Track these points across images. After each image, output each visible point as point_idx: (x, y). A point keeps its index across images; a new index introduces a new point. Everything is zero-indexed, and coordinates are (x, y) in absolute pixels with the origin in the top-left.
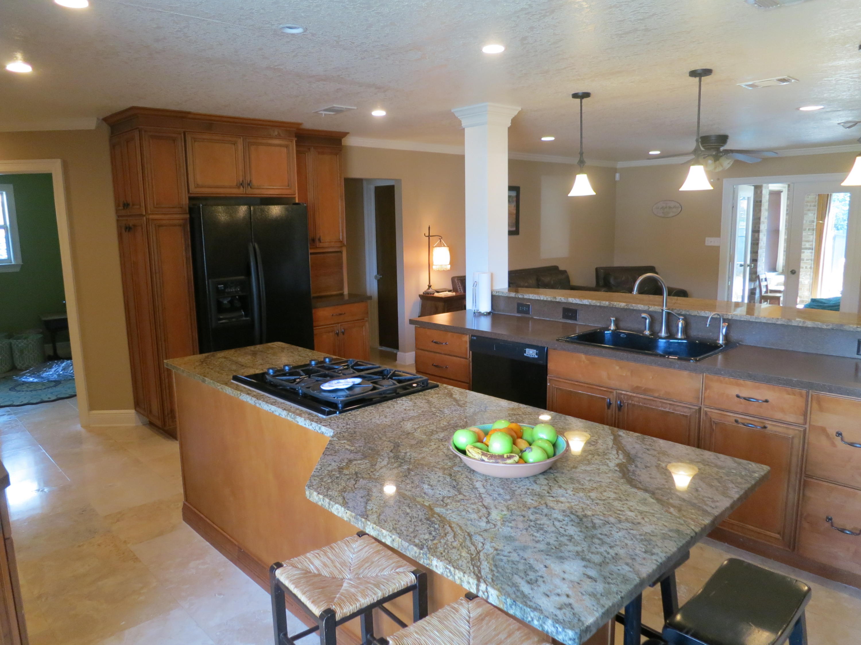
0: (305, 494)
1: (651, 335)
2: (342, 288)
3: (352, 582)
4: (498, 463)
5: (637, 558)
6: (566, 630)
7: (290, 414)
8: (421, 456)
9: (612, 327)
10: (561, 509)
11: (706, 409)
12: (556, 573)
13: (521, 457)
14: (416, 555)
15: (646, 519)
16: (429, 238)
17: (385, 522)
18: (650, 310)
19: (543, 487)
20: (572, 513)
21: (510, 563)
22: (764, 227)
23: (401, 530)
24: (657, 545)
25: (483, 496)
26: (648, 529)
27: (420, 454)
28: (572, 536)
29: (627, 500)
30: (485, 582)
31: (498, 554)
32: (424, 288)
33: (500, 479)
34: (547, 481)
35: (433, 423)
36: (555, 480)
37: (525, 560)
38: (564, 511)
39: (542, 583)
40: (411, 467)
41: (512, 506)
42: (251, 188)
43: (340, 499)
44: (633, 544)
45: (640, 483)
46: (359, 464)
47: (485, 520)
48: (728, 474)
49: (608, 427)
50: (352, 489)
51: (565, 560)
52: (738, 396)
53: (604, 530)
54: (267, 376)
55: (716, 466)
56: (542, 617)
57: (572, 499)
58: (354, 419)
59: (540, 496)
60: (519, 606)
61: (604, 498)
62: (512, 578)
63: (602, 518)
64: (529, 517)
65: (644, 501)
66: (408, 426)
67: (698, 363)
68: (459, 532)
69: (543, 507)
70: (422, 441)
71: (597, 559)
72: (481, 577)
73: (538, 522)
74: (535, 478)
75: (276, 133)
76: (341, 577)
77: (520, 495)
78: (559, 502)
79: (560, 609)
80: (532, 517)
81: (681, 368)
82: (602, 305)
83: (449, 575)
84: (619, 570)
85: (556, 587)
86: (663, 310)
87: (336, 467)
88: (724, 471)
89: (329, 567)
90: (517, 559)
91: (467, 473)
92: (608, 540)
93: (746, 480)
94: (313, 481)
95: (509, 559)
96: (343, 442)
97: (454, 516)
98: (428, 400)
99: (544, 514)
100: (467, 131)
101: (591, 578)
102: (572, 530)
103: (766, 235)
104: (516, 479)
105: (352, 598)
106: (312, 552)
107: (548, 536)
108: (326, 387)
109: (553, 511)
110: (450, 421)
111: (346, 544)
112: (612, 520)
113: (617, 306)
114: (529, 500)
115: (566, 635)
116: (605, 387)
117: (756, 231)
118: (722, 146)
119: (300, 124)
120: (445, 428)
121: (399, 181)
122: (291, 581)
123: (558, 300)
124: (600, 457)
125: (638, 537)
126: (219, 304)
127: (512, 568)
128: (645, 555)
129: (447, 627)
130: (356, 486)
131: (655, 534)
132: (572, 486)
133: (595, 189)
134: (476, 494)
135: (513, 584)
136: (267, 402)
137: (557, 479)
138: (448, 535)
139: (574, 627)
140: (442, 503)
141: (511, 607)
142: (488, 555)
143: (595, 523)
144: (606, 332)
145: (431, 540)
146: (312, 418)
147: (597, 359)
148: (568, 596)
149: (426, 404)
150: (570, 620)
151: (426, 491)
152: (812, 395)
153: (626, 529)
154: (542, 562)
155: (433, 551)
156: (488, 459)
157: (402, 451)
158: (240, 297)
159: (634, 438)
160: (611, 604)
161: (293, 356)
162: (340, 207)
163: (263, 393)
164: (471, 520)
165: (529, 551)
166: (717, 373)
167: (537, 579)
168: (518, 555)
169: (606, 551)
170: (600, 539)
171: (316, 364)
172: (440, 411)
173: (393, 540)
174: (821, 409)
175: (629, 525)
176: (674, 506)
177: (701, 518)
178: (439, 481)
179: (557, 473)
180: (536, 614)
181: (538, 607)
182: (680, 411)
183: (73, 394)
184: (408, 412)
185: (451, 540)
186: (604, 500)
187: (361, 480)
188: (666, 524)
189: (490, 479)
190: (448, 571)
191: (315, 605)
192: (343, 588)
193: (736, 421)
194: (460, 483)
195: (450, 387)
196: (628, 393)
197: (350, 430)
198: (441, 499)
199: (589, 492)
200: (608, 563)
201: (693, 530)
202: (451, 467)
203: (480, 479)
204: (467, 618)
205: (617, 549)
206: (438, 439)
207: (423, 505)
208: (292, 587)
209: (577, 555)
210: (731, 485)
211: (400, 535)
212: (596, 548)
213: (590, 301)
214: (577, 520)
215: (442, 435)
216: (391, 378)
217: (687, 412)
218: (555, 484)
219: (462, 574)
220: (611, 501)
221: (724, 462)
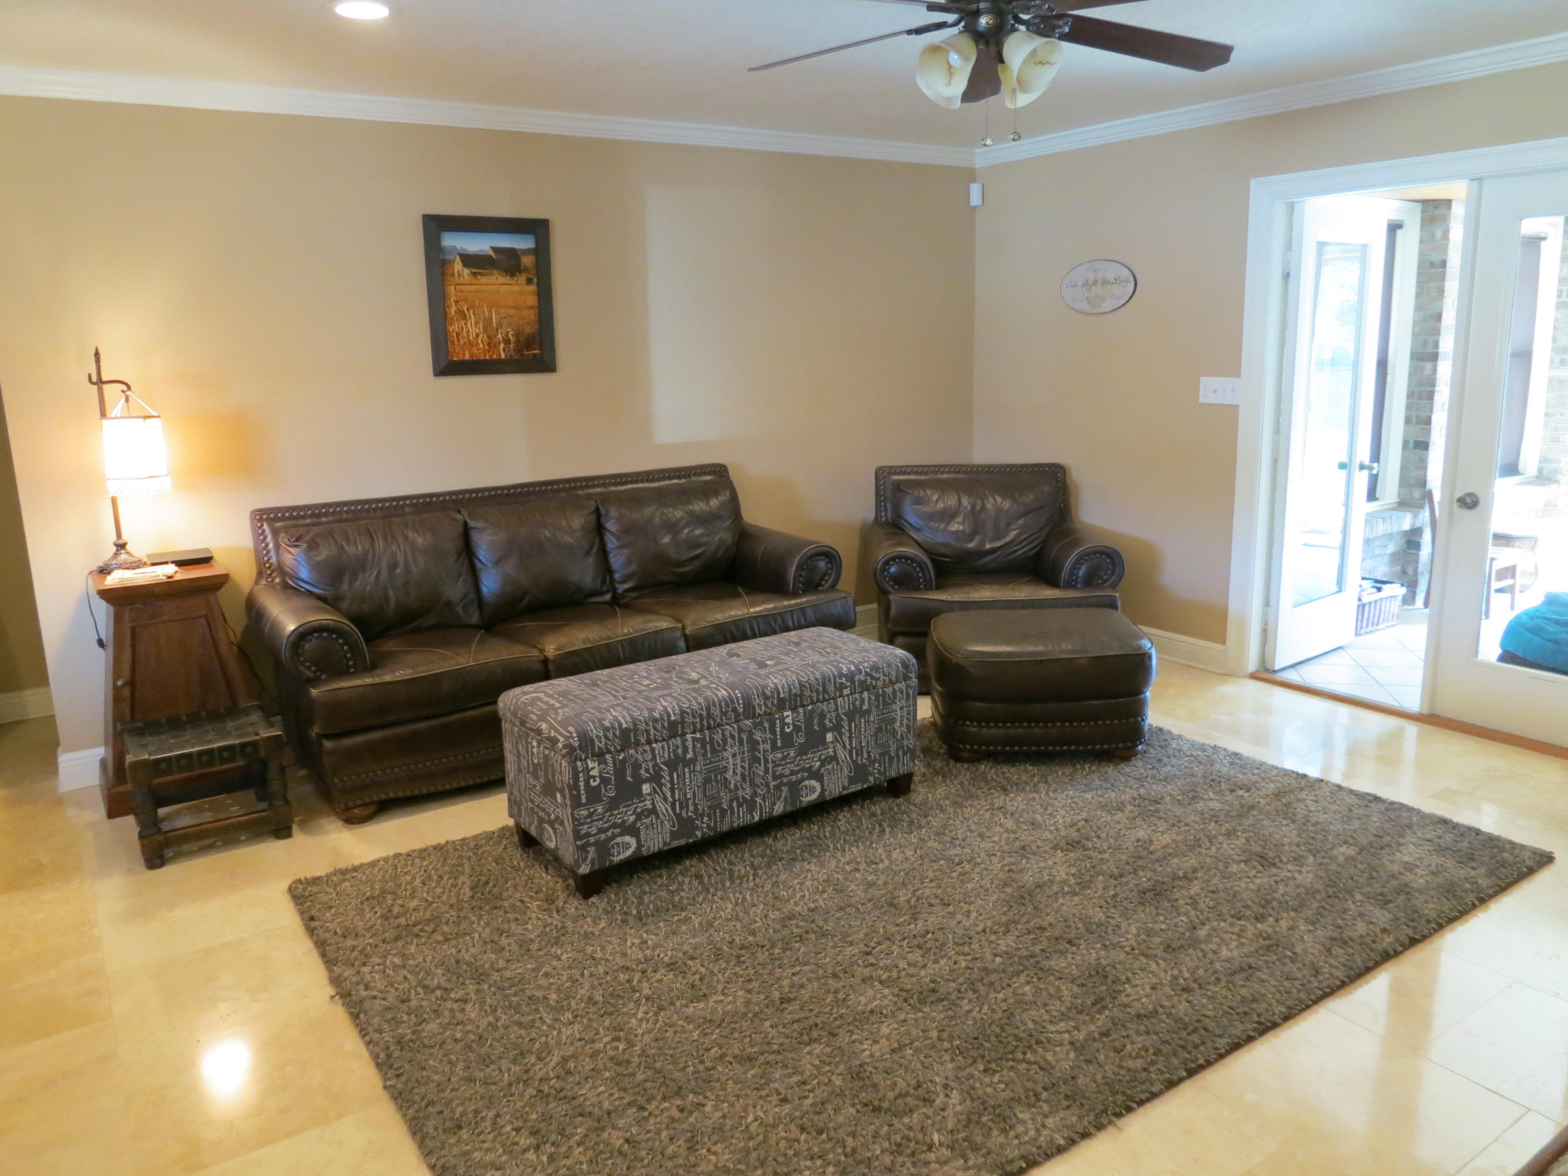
16: (100, 390)
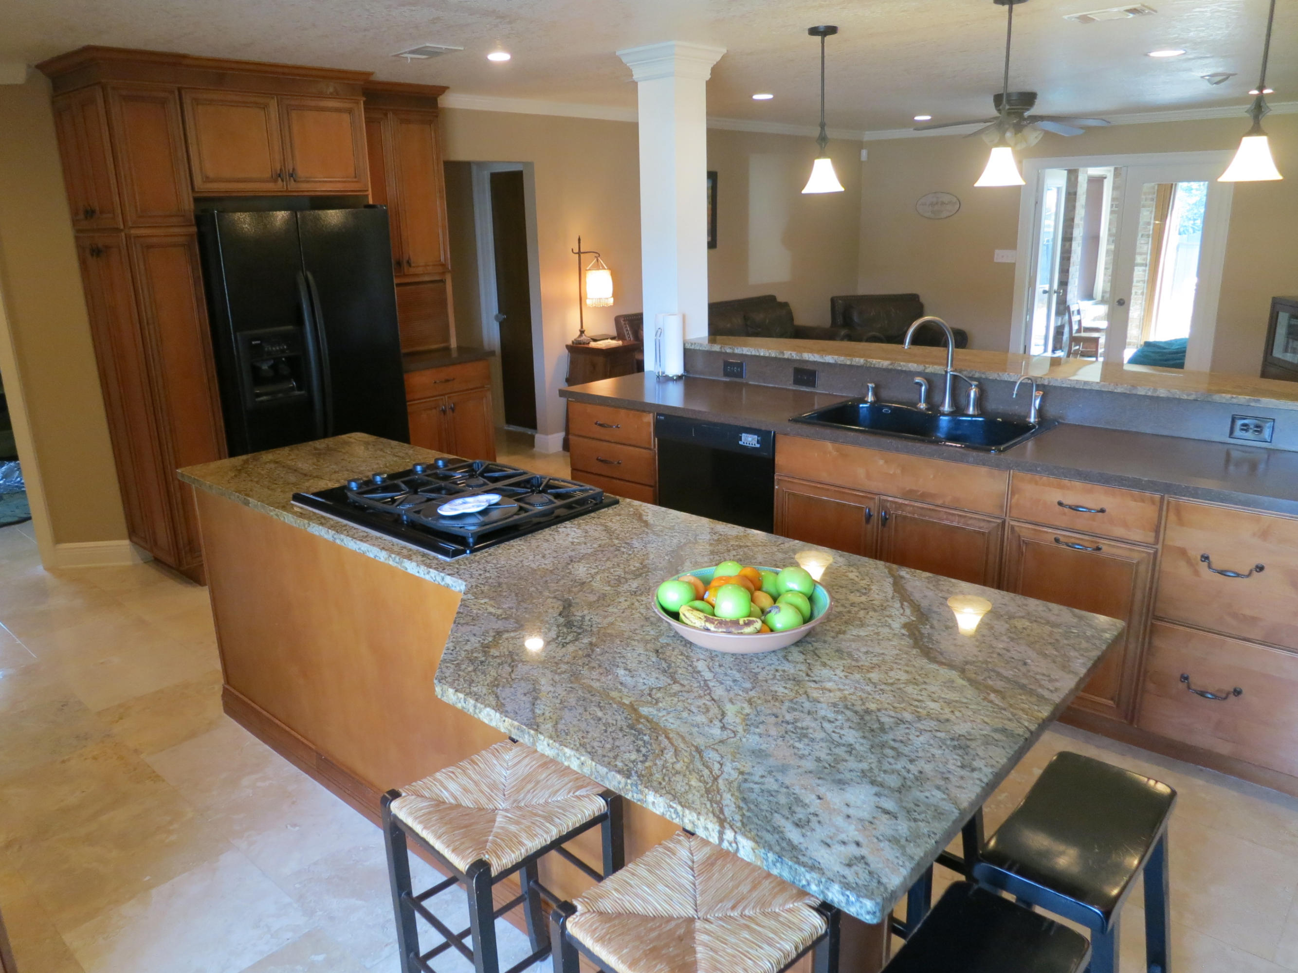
0: (435, 690)
1: (928, 409)
2: (447, 339)
3: (509, 815)
4: (730, 633)
5: (951, 776)
6: (861, 899)
7: (393, 556)
8: (606, 621)
9: (870, 398)
10: (830, 701)
11: (1012, 523)
12: (836, 807)
13: (764, 622)
14: (621, 787)
15: (957, 713)
16: (579, 257)
17: (567, 734)
18: (928, 371)
19: (800, 667)
20: (846, 707)
21: (766, 794)
22: (1078, 233)
23: (593, 748)
24: (977, 755)
25: (711, 684)
26: (962, 728)
27: (605, 617)
28: (851, 745)
29: (925, 683)
30: (731, 827)
31: (746, 780)
32: (573, 335)
33: (733, 655)
34: (804, 657)
35: (618, 565)
36: (816, 654)
37: (787, 787)
38: (835, 705)
39: (817, 825)
40: (594, 640)
41: (755, 699)
42: (295, 181)
43: (492, 699)
44: (943, 754)
45: (941, 654)
46: (513, 638)
47: (719, 724)
48: (1067, 635)
49: (882, 563)
50: (507, 681)
51: (847, 786)
52: (1060, 504)
53: (898, 733)
54: (349, 494)
55: (1048, 622)
56: (823, 880)
57: (845, 685)
58: (495, 562)
59: (797, 681)
60: (787, 865)
61: (891, 681)
62: (772, 819)
63: (892, 714)
64: (783, 717)
65: (949, 684)
66: (581, 570)
67: (1002, 456)
68: (682, 745)
69: (803, 699)
70: (604, 595)
71: (893, 781)
72: (725, 820)
73: (799, 725)
74: (785, 652)
75: (331, 90)
76: (491, 807)
77: (766, 681)
78: (826, 689)
79: (849, 865)
80: (789, 717)
81: (977, 463)
82: (854, 363)
83: (674, 816)
84: (927, 797)
85: (838, 831)
86: (946, 372)
87: (477, 645)
88: (1060, 630)
89: (472, 793)
90: (775, 787)
91: (681, 648)
92: (906, 750)
93: (1094, 644)
94: (444, 670)
95: (763, 787)
96: (483, 601)
97: (671, 721)
98: (606, 526)
99: (806, 710)
100: (641, 86)
101: (889, 813)
102: (851, 736)
103: (1081, 245)
104: (756, 655)
105: (513, 840)
106: (443, 770)
107: (817, 747)
108: (447, 510)
109: (819, 705)
110: (643, 560)
111: (495, 756)
112: (907, 716)
113: (877, 366)
114: (780, 689)
115: (861, 907)
116: (862, 491)
117: (1068, 239)
118: (1028, 110)
119: (370, 74)
120: (637, 573)
121: (530, 165)
122: (416, 818)
123: (786, 356)
124: (877, 614)
125: (949, 742)
126: (255, 371)
127: (770, 802)
128: (963, 773)
129: (660, 879)
130: (513, 676)
131: (972, 737)
132: (841, 662)
133: (843, 182)
134: (699, 682)
135: (774, 828)
136: (353, 537)
137: (816, 651)
138: (665, 752)
139: (872, 893)
140: (650, 698)
141: (775, 865)
142: (730, 783)
143: (883, 723)
144: (861, 406)
145: (641, 762)
146: (428, 561)
147: (851, 449)
148: (858, 844)
149: (604, 533)
150: (866, 883)
151: (623, 679)
152: (1169, 503)
153: (930, 731)
154: (813, 791)
155: (646, 780)
156: (715, 627)
157: (576, 613)
158: (287, 358)
159: (923, 580)
160: (922, 855)
161: (384, 457)
162: (439, 210)
163: (345, 522)
164: (698, 726)
165: (792, 772)
166: (1032, 469)
167: (809, 819)
168: (776, 780)
169: (905, 768)
170: (893, 748)
171: (424, 471)
172: (626, 543)
173: (582, 764)
174: (1181, 522)
175: (933, 723)
176: (995, 691)
177: (1036, 708)
178: (640, 662)
179: (816, 642)
180: (815, 875)
181: (817, 865)
182: (974, 525)
183: (25, 516)
184: (578, 547)
185: (671, 761)
186: (892, 684)
187: (520, 665)
188: (986, 719)
189: (717, 656)
190: (672, 810)
191: (458, 855)
192: (497, 824)
193: (1057, 540)
194: (673, 665)
195: (636, 503)
196: (897, 500)
197: (490, 581)
198: (647, 692)
199: (868, 671)
200: (910, 787)
201: (1026, 727)
202: (656, 639)
203: (702, 657)
204: (690, 863)
205: (921, 764)
206: (630, 591)
207: (621, 704)
208: (418, 828)
209: (863, 777)
210: (1073, 654)
211: (592, 754)
212: (890, 764)
213: (836, 357)
214: (856, 719)
215: (634, 584)
216: (544, 491)
217: (985, 528)
218: (817, 661)
219: (695, 815)
220: (902, 686)
221: (1057, 615)
